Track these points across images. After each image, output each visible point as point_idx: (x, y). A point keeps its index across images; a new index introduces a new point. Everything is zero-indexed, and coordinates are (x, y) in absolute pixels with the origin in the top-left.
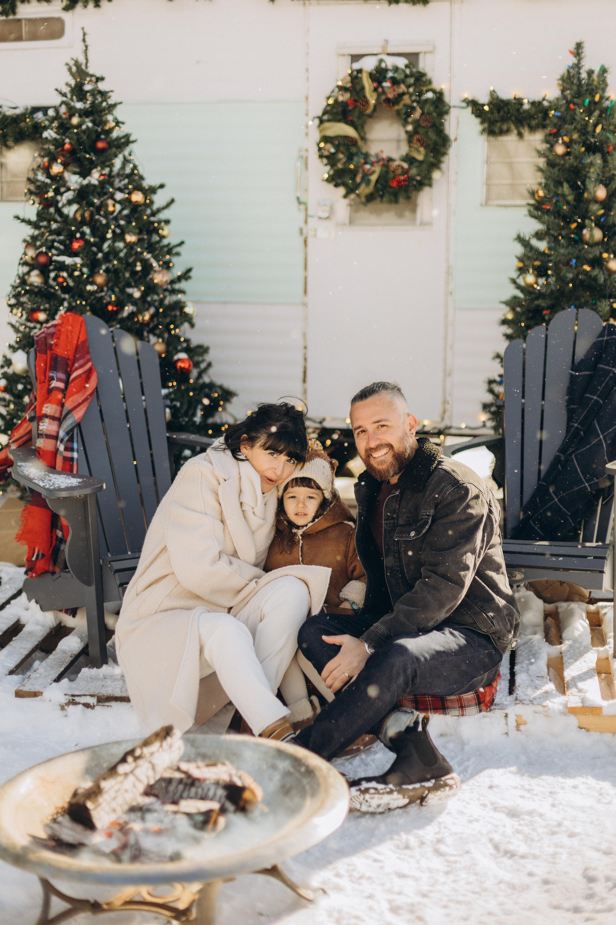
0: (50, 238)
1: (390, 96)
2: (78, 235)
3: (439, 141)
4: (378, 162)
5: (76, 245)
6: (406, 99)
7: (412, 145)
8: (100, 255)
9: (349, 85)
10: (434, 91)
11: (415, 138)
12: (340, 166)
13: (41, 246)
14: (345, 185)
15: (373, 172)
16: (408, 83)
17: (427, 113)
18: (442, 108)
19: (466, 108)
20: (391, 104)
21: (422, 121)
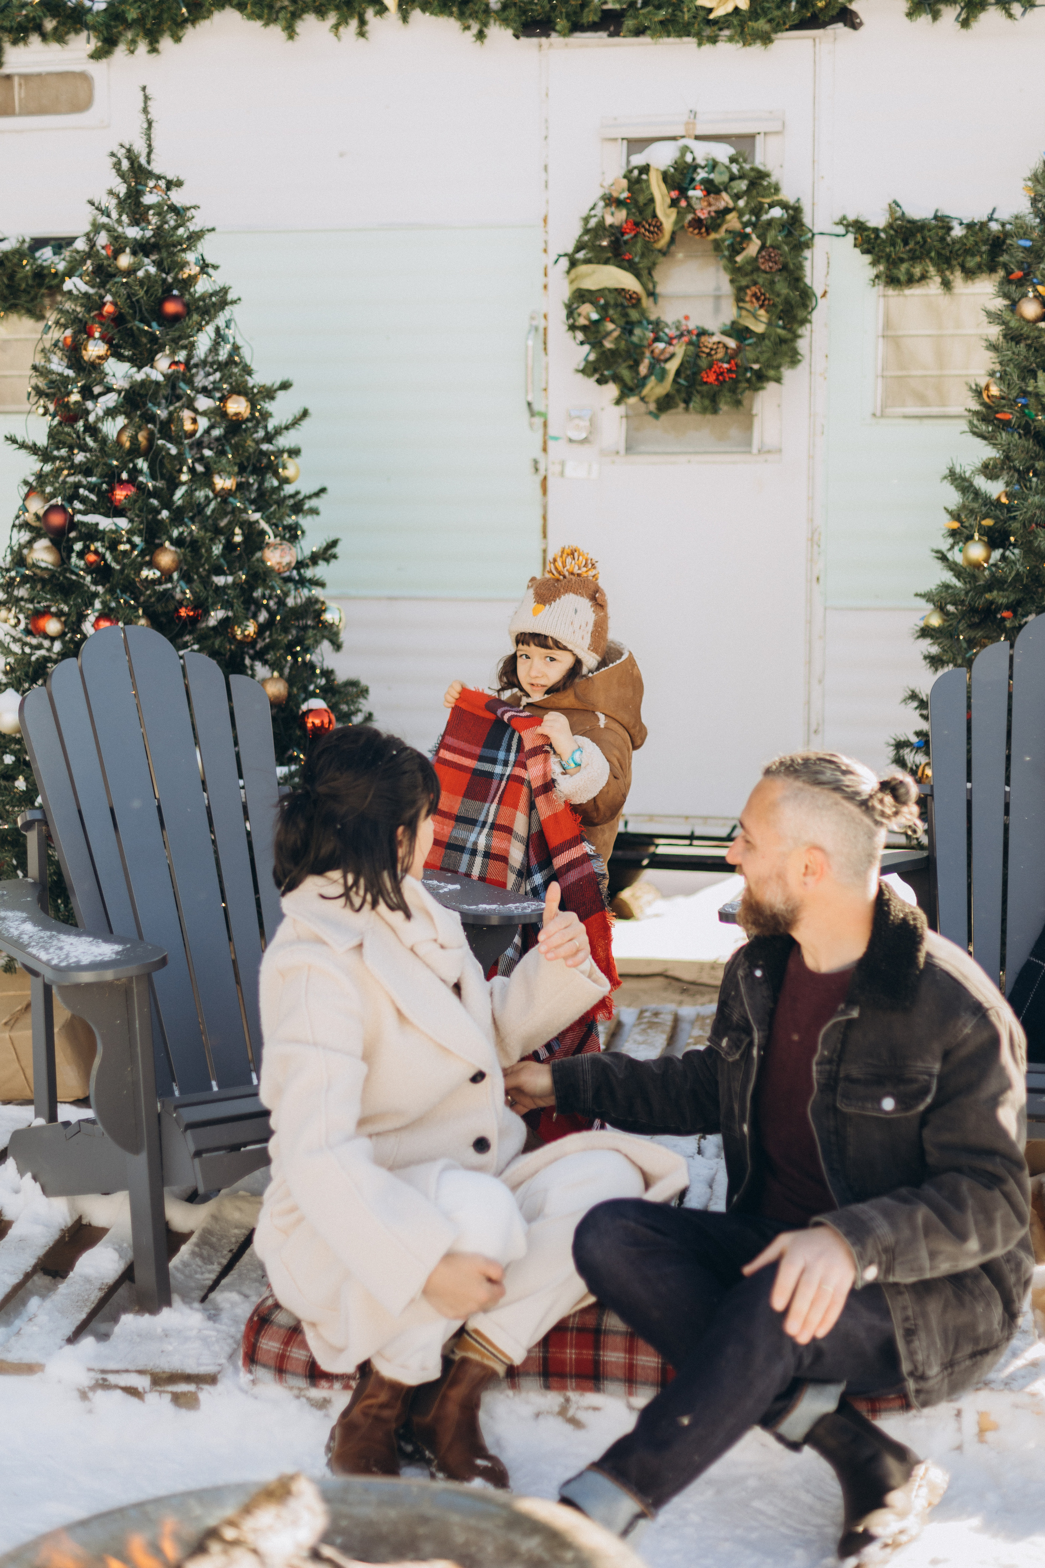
0: (71, 479)
1: (703, 215)
2: (124, 476)
3: (795, 297)
4: (681, 335)
5: (120, 494)
6: (733, 222)
7: (741, 304)
8: (165, 514)
9: (625, 195)
10: (785, 206)
11: (749, 292)
12: (608, 344)
13: (53, 496)
14: (617, 379)
15: (672, 356)
16: (735, 191)
17: (772, 246)
18: (801, 236)
19: (844, 236)
20: (703, 230)
21: (761, 260)
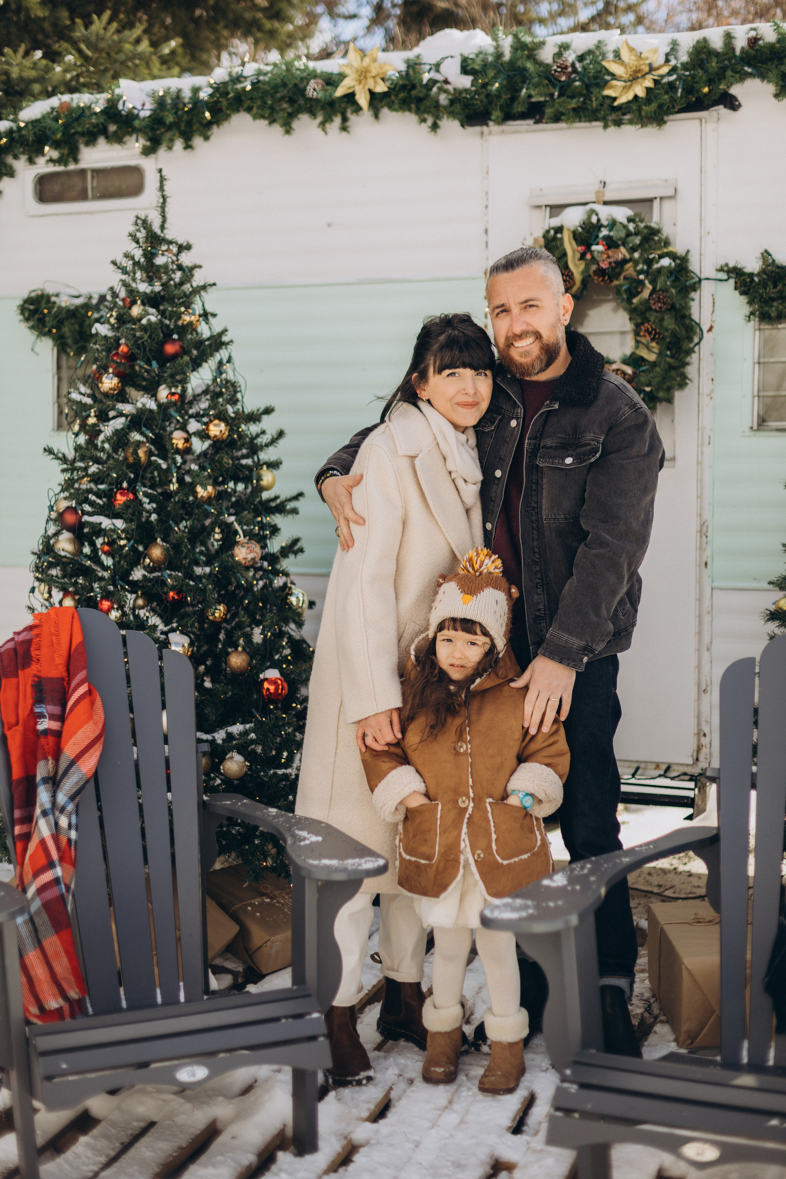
0: (86, 486)
1: (604, 265)
2: (125, 485)
3: (681, 332)
5: (121, 500)
6: (629, 269)
7: (638, 338)
10: (673, 256)
11: (643, 328)
16: (631, 245)
17: (661, 290)
18: (687, 281)
19: (726, 280)
20: (606, 278)
21: (652, 302)
